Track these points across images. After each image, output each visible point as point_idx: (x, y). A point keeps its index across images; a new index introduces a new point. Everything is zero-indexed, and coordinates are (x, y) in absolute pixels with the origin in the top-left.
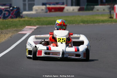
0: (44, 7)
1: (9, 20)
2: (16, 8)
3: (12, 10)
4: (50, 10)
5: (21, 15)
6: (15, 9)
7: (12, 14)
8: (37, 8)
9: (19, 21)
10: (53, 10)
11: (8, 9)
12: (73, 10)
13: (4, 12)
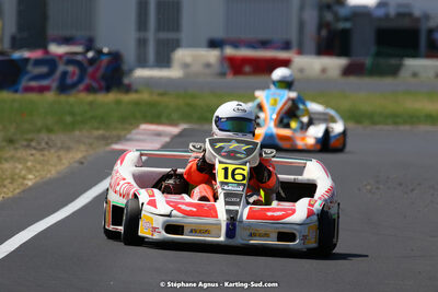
0: (213, 55)
1: (80, 99)
2: (109, 54)
3: (92, 61)
4: (236, 66)
5: (126, 81)
6: (105, 59)
7: (93, 77)
8: (188, 60)
9: (118, 103)
10: (247, 69)
11: (79, 58)
12: (324, 70)
13: (61, 68)
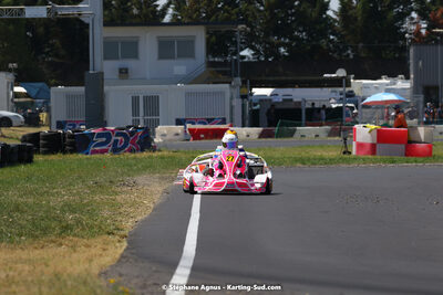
0: (180, 129)
1: (126, 156)
2: (142, 128)
3: (132, 133)
4: (196, 135)
5: (152, 144)
6: (140, 131)
7: (133, 143)
8: (165, 132)
9: (151, 158)
10: (202, 136)
11: (125, 131)
12: (248, 136)
13: (114, 138)
